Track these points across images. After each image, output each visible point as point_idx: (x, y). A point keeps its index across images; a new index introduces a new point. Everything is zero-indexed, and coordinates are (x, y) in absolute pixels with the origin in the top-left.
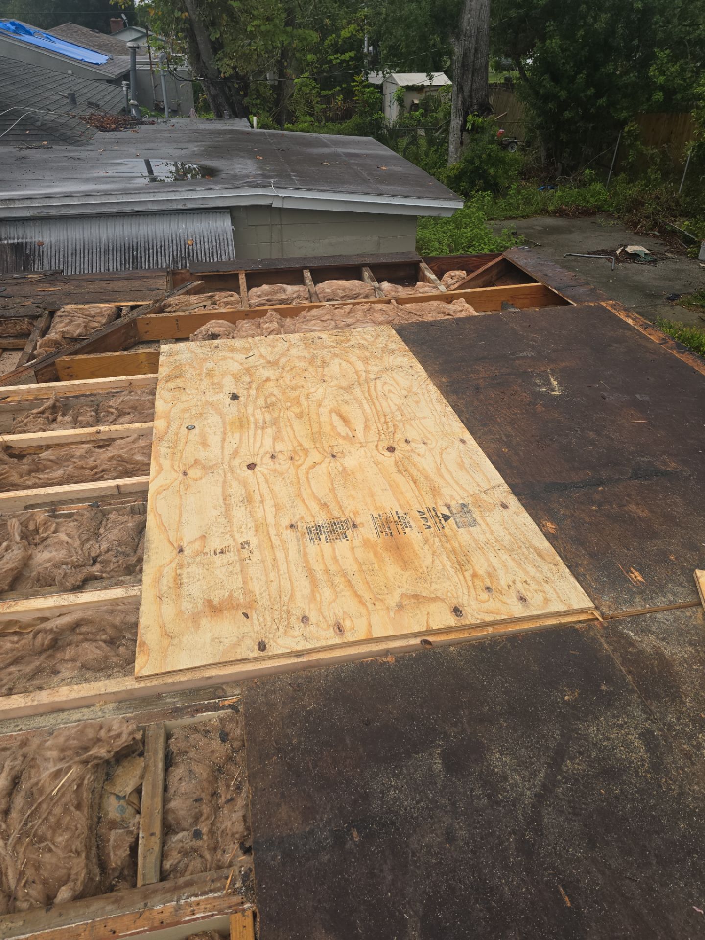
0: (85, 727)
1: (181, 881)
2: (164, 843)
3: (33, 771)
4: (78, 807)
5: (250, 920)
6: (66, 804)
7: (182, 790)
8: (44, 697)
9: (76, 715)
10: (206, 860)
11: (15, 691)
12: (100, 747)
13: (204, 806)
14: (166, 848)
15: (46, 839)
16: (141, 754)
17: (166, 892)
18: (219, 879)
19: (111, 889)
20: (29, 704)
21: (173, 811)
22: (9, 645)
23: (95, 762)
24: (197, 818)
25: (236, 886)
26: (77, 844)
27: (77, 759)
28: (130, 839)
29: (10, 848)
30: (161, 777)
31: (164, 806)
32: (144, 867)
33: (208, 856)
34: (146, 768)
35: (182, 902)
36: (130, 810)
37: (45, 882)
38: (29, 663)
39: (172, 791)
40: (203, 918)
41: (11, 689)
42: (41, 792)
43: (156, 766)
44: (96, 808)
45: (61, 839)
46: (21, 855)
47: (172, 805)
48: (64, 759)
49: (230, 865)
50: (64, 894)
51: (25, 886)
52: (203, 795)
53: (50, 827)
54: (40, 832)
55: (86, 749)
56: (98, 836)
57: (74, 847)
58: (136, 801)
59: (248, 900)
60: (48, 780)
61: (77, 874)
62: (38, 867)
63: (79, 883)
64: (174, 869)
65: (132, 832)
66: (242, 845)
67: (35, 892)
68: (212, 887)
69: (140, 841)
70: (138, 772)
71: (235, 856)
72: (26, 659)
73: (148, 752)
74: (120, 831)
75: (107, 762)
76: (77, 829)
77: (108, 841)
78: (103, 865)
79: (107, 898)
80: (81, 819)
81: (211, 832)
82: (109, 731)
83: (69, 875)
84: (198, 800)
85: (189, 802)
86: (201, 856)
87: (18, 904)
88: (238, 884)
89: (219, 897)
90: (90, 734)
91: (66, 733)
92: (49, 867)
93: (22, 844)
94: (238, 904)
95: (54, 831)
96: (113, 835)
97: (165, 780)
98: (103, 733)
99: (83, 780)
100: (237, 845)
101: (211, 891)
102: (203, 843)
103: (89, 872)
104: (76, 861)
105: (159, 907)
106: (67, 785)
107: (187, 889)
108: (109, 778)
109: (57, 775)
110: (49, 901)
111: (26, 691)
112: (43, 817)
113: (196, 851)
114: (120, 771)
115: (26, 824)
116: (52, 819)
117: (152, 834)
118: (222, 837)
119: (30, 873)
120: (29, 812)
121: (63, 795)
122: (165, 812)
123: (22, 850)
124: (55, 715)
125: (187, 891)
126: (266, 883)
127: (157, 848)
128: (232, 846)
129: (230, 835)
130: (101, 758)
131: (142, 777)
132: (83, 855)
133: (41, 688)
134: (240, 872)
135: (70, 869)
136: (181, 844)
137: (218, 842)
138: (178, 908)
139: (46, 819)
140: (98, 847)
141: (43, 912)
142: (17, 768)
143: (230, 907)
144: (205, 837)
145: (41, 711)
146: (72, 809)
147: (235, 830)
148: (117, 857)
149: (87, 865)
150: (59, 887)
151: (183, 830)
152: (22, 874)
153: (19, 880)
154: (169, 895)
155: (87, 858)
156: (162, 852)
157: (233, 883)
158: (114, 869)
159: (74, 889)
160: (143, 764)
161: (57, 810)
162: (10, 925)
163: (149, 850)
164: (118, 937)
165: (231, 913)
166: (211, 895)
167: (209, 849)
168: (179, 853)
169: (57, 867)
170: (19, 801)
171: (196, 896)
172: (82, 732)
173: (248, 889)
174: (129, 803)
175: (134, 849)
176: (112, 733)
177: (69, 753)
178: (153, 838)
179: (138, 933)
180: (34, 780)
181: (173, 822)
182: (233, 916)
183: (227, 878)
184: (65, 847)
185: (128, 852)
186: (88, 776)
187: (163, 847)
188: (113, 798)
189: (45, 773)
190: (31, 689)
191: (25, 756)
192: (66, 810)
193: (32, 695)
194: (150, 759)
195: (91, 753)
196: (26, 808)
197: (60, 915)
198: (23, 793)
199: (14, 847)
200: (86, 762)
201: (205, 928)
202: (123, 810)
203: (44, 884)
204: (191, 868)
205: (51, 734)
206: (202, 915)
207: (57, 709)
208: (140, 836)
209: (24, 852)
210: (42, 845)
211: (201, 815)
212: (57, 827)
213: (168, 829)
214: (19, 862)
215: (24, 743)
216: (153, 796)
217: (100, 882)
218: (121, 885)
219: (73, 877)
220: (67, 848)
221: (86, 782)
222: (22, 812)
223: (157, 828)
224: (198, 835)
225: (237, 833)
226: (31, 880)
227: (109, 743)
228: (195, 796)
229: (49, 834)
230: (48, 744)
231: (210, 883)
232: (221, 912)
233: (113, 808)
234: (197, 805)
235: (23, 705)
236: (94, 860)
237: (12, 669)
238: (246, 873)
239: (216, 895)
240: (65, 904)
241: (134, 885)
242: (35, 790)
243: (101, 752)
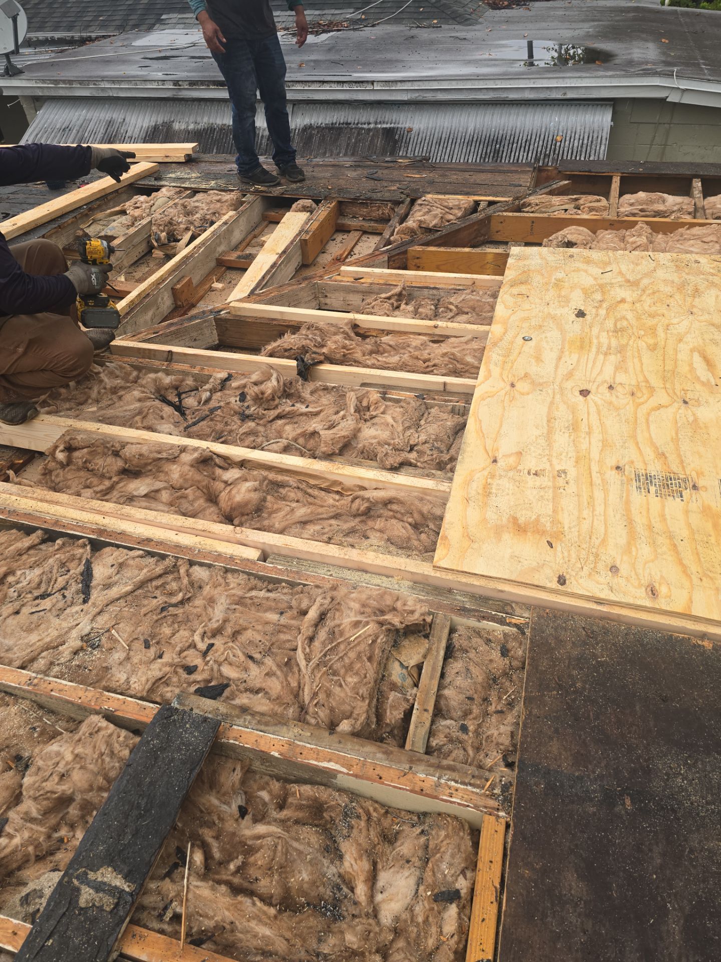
0: (385, 593)
1: (445, 762)
2: (433, 722)
3: (337, 614)
4: (370, 659)
5: (502, 828)
6: (360, 653)
7: (458, 683)
8: (353, 555)
9: (377, 580)
10: (469, 755)
11: (332, 541)
12: (394, 615)
13: (475, 706)
14: (434, 727)
15: (338, 675)
16: (427, 636)
17: (429, 766)
18: (480, 777)
19: (381, 740)
20: (342, 556)
21: (446, 698)
22: (331, 501)
23: (388, 626)
24: (466, 714)
25: (495, 791)
26: (363, 690)
27: (375, 618)
28: (406, 706)
29: (310, 670)
30: (441, 664)
31: (438, 691)
32: (414, 735)
33: (471, 752)
34: (429, 650)
35: (443, 781)
36: (409, 681)
37: (332, 710)
38: (346, 521)
39: (448, 680)
40: (459, 804)
41: (330, 539)
42: (342, 633)
43: (438, 652)
44: (382, 665)
45: (352, 680)
46: (317, 679)
47: (446, 692)
48: (363, 613)
49: (490, 770)
50: (345, 726)
51: (316, 705)
52: (475, 696)
53: (344, 666)
54: (335, 667)
55: (383, 612)
56: (380, 692)
57: (361, 692)
58: (416, 675)
59: (503, 809)
60: (348, 626)
61: (358, 715)
62: (329, 694)
63: (359, 722)
64: (439, 749)
65: (408, 700)
66: (505, 758)
67: (323, 714)
68: (472, 782)
69: (414, 712)
70: (422, 651)
71: (496, 764)
72: (344, 517)
73: (433, 637)
74: (400, 695)
75: (397, 631)
76: (366, 677)
77: (388, 699)
78: (379, 716)
79: (379, 746)
80: (371, 670)
81: (477, 733)
82: (405, 605)
83: (352, 713)
84: (470, 699)
85: (462, 697)
86: (465, 749)
87: (308, 717)
88: (497, 791)
89: (477, 794)
90: (388, 601)
91: (368, 592)
92: (337, 698)
93: (319, 671)
94: (493, 808)
95: (347, 671)
96: (393, 696)
97: (443, 668)
98: (399, 605)
99: (377, 638)
100: (500, 756)
101: (471, 784)
102: (469, 738)
103: (368, 718)
104: (360, 703)
105: (422, 776)
106: (363, 637)
107: (449, 772)
108: (396, 645)
109: (357, 624)
110: (332, 727)
111: (340, 544)
112: (340, 655)
113: (460, 742)
114: (406, 643)
115: (325, 655)
116: (347, 661)
117: (426, 710)
118: (486, 741)
119: (321, 696)
120: (330, 647)
121: (359, 643)
122: (439, 697)
123: (319, 675)
124: (360, 573)
125: (448, 774)
126: (525, 803)
127: (428, 724)
128: (495, 753)
129: (495, 742)
130: (393, 625)
131: (425, 657)
132: (367, 701)
133: (353, 546)
134: (501, 781)
135: (354, 708)
136: (448, 730)
137: (481, 744)
138: (438, 785)
139: (342, 658)
140: (378, 700)
141: (326, 734)
142: (325, 606)
143: (486, 807)
144: (471, 734)
145: (350, 565)
146: (365, 658)
147: (500, 741)
148: (393, 716)
149: (367, 711)
150: (342, 719)
151: (452, 719)
152: (315, 695)
153: (312, 699)
154: (432, 769)
155: (369, 705)
156: (431, 729)
157: (493, 787)
158: (387, 724)
159: (353, 726)
160: (427, 646)
161: (352, 655)
162: (301, 732)
163: (420, 723)
164: (383, 783)
165: (486, 813)
166: (469, 788)
167: (472, 747)
168: (446, 737)
169: (344, 702)
170: (322, 634)
171: (456, 782)
172: (382, 596)
173: (505, 800)
174: (410, 675)
175: (408, 714)
176: (406, 608)
177: (368, 610)
178: (426, 713)
179: (400, 788)
180: (337, 622)
181: (444, 708)
182: (487, 817)
183: (487, 780)
184: (353, 688)
185: (402, 716)
186: (382, 637)
187: (431, 725)
188: (397, 664)
189: (347, 619)
190: (345, 544)
191: (333, 599)
192: (359, 657)
193: (346, 549)
194: (434, 644)
195: (386, 617)
196: (327, 642)
197: (340, 742)
198: (326, 629)
199: (313, 670)
200: (381, 624)
201: (458, 814)
202: (404, 679)
203: (331, 711)
204: (454, 755)
205: (355, 588)
206: (459, 801)
207: (363, 569)
208: (416, 707)
209: (320, 678)
210: (335, 678)
211: (471, 713)
212: (349, 668)
213: (439, 712)
214: (315, 684)
215: (334, 588)
216: (432, 678)
217: (374, 730)
218: (390, 741)
219: (354, 715)
220: (355, 689)
221: (379, 641)
222: (324, 644)
223: (431, 708)
224: (464, 729)
225: (502, 744)
226: (321, 702)
227: (402, 615)
228: (468, 694)
229: (342, 672)
230: (353, 595)
231: (470, 777)
232: (476, 807)
233: (396, 673)
234: (468, 702)
235: (337, 555)
236: (374, 710)
237: (333, 522)
238: (506, 784)
239: (475, 790)
240: (343, 735)
241: (402, 746)
242: (336, 630)
243: (395, 620)
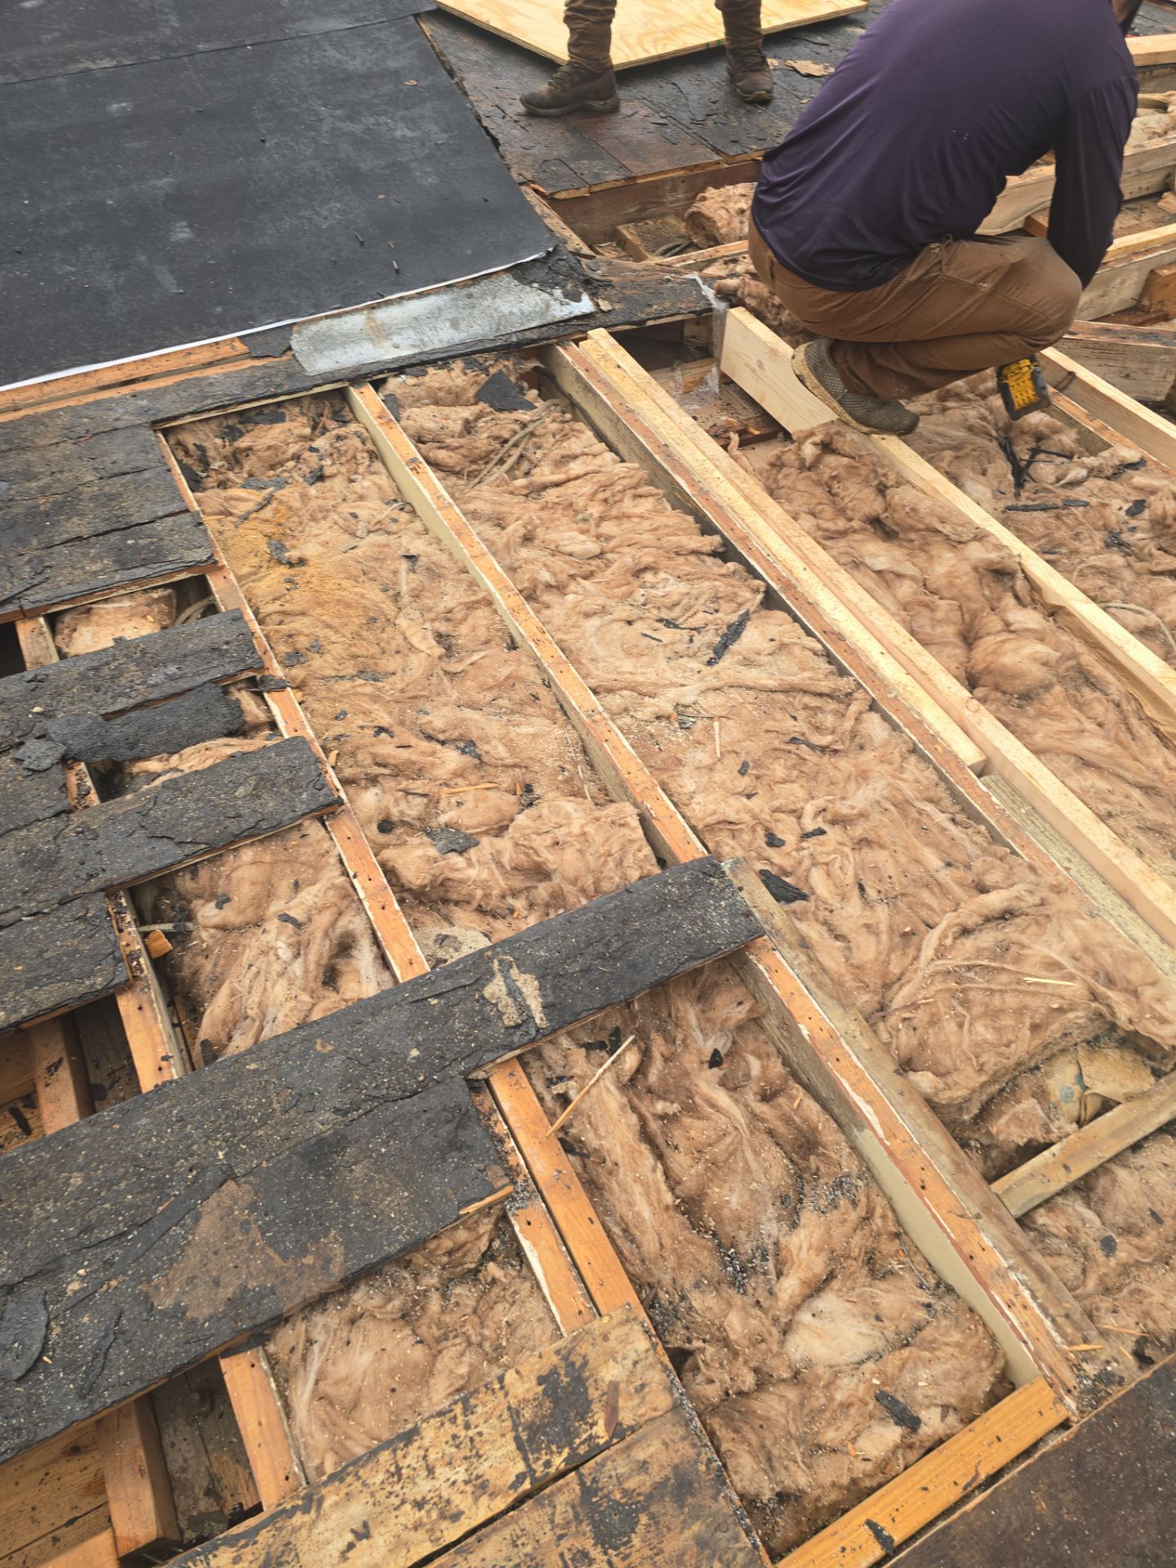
0: (1138, 959)
1: (1037, 1258)
2: (1063, 1192)
3: (1034, 929)
4: (1035, 1028)
5: (1056, 1419)
6: (1025, 1007)
7: (1153, 1180)
8: (1132, 867)
9: (1139, 931)
10: (1084, 1283)
11: (1111, 822)
12: (1127, 1002)
13: (1154, 1233)
14: (1060, 1200)
15: (968, 1009)
16: (1157, 1074)
17: (1008, 1239)
18: (1077, 1327)
19: (964, 1145)
20: (1109, 855)
21: (1114, 1181)
22: (1158, 762)
23: (1104, 1010)
24: (1129, 1230)
25: (1084, 1365)
26: (991, 1060)
27: (1091, 981)
28: (1040, 1136)
29: (931, 969)
30: (1149, 1130)
31: (1110, 1160)
32: (1020, 1182)
33: (1092, 1283)
34: (1144, 1095)
35: (1013, 1276)
36: (1073, 1109)
37: (922, 1045)
38: (1160, 809)
39: (1139, 1160)
40: (1013, 1326)
41: (1110, 815)
42: (1018, 960)
43: (1158, 1110)
44: (1048, 1053)
45: (983, 1031)
46: (933, 989)
47: (1122, 1174)
48: (1077, 959)
49: (1104, 1334)
50: (924, 1080)
51: (905, 1020)
52: (1168, 1222)
53: (987, 1006)
54: (972, 995)
55: (1110, 982)
56: (1014, 1084)
57: (984, 1058)
58: (1091, 1110)
59: (1079, 1399)
60: (1037, 959)
61: (956, 1083)
62: (934, 1021)
63: (948, 1094)
64: (1043, 1234)
65: (1048, 1131)
66: (1142, 1342)
67: (906, 1040)
68: (1060, 1320)
69: (1046, 1153)
70: (1132, 1086)
71: (1119, 1336)
72: (1160, 800)
73: (1169, 1083)
74: (1041, 1113)
75: (1113, 1027)
76: (1008, 1046)
77: (1018, 1102)
78: (986, 1112)
79: (954, 1149)
80: (1023, 1045)
81: (1125, 1270)
82: (1159, 1000)
83: (948, 1073)
84: (1157, 1218)
85: (1144, 1203)
86: (1084, 1271)
87: (881, 1025)
88: (1090, 1369)
89: (1053, 1341)
90: (1135, 974)
91: (1111, 938)
92: (942, 1037)
93: (944, 981)
94: (1063, 1384)
95: (985, 1014)
96: (1029, 1104)
97: (1146, 1138)
98: (1148, 993)
99: (1072, 1010)
100: (1137, 1332)
101: (1053, 1321)
102: (1106, 1265)
103: (968, 1100)
104: (970, 1071)
105: (987, 1242)
106: (1050, 990)
107: (1033, 1275)
108: (1093, 1043)
109: (1053, 966)
110: (906, 1066)
111: (1122, 836)
112: (993, 986)
113: (1086, 1256)
114: (1114, 1054)
115: (969, 968)
116: (997, 1001)
117: (1066, 1167)
118: (1131, 1293)
119: (921, 1016)
120: (985, 962)
121: (1035, 994)
122: (1103, 1169)
123: (940, 987)
124: (1118, 901)
125: (1030, 1277)
126: (1122, 1427)
127: (1054, 1187)
128: (1131, 1321)
129: (1145, 1307)
130: (1113, 1014)
131: (1129, 1098)
132: (984, 1078)
133: (1140, 853)
134: (1108, 1362)
135: (957, 1069)
136: (1079, 1224)
137: (1119, 1289)
138: (1002, 1274)
139: (992, 991)
140: (1002, 1090)
141: (892, 1067)
142: (1023, 904)
143: (1052, 1370)
144: (1113, 1262)
145: (1110, 877)
146: (1028, 1022)
147: (1156, 1314)
148: (1008, 1130)
149: (973, 1091)
150: (928, 1069)
151: (1099, 1215)
152: (914, 1006)
153: (905, 1007)
154: (1008, 1247)
155: (983, 1085)
156: (1052, 1198)
157: (1087, 1357)
158: (989, 1133)
159: (937, 1091)
160: (1147, 1087)
161: (1012, 1001)
162: (857, 1033)
163: (1042, 1175)
164: (921, 1197)
165: (1045, 1376)
166: (1048, 1323)
167: (1101, 1280)
168: (1068, 1228)
169: (948, 1050)
170: (988, 938)
171: (1034, 1298)
172: (1129, 959)
173: (1093, 1391)
174: (1082, 1101)
175: (1032, 1149)
176: (1158, 1007)
177: (1088, 961)
178: (1063, 1171)
179: (941, 1226)
180: (1024, 939)
181: (1100, 1190)
182: (1043, 1383)
183: (1086, 1341)
184: (977, 1044)
185: (1022, 1142)
186: (1080, 1014)
187: (1058, 1194)
188: (1072, 1071)
189: (1044, 947)
190: (1130, 841)
191: (1043, 903)
192: (1020, 1012)
193: (1124, 849)
194: (1160, 1093)
195: (1110, 993)
196: (987, 953)
197: (901, 1094)
198: (1000, 936)
199: (937, 973)
200: (1095, 996)
201: (1000, 1336)
202: (1067, 1097)
203: (920, 1045)
204: (1061, 1262)
205: (1092, 916)
206: (1016, 1323)
207: (1128, 898)
208: (1054, 1149)
209: (939, 991)
210: (960, 1009)
211: (1139, 1235)
212: (993, 1014)
213: (1084, 1187)
214: (924, 993)
215: (1058, 889)
216: (1116, 1134)
217: (963, 1123)
218: (975, 1156)
219: (949, 1080)
220: (979, 1047)
221: (1071, 1015)
222: (979, 952)
223: (1078, 1171)
224: (1108, 1245)
225: (1154, 1321)
226: (915, 1023)
227: (1142, 1012)
228: (1158, 1208)
229: (977, 1010)
230: (1080, 922)
231: (1063, 1312)
232: (1037, 1355)
233: (1061, 1080)
234: (1149, 1219)
235: (1101, 847)
236: (984, 1097)
237: (1136, 794)
238: (1112, 1374)
239: (1054, 1334)
240: (914, 1089)
241: (990, 1179)
242: (1014, 949)
243: (1124, 1012)
